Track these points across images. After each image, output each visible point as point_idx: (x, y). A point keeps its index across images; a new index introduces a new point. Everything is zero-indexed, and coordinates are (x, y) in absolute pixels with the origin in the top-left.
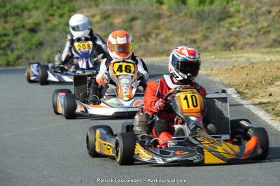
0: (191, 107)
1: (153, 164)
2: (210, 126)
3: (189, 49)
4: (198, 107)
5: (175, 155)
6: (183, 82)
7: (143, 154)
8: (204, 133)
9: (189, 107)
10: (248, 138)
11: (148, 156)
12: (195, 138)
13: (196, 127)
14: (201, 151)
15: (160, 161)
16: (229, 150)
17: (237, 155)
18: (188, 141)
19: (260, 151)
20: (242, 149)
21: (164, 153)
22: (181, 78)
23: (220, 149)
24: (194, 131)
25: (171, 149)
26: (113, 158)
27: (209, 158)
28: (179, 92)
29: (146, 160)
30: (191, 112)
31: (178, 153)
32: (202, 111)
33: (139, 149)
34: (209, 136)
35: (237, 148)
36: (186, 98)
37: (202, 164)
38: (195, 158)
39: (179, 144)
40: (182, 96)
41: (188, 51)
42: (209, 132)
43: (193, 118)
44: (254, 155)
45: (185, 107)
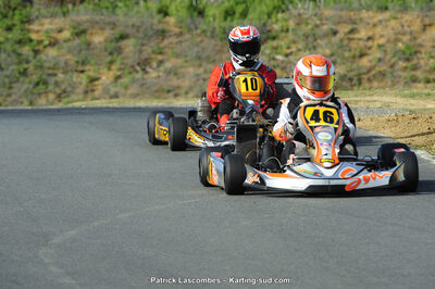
0: (250, 89)
4: (258, 91)
5: (226, 139)
7: (196, 139)
8: (260, 117)
9: (247, 90)
11: (199, 140)
13: (253, 110)
15: (210, 144)
21: (216, 138)
25: (225, 133)
26: (165, 143)
30: (249, 96)
31: (230, 137)
32: (261, 95)
33: (191, 133)
34: (266, 121)
36: (245, 80)
40: (242, 78)
41: (241, 31)
43: (251, 102)
45: (243, 89)
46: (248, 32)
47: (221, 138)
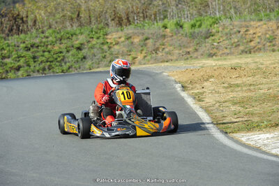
0: (127, 99)
1: (102, 138)
2: (139, 111)
4: (132, 99)
5: (117, 131)
6: (120, 83)
7: (96, 132)
8: (136, 116)
9: (125, 99)
10: (165, 119)
11: (99, 132)
12: (130, 120)
13: (131, 112)
14: (134, 127)
15: (107, 135)
16: (153, 127)
17: (157, 129)
18: (125, 121)
19: (172, 127)
20: (161, 126)
21: (109, 130)
22: (118, 80)
23: (146, 126)
24: (129, 115)
25: (115, 127)
26: (76, 135)
27: (140, 132)
28: (118, 89)
29: (98, 135)
30: (127, 103)
31: (119, 129)
32: (134, 102)
33: (93, 128)
34: (139, 118)
35: (157, 125)
36: (123, 93)
37: (135, 136)
38: (130, 132)
39: (119, 124)
40: (121, 92)
41: (123, 62)
42: (139, 115)
43: (128, 107)
44: (169, 129)
45: (123, 99)
47: (113, 130)
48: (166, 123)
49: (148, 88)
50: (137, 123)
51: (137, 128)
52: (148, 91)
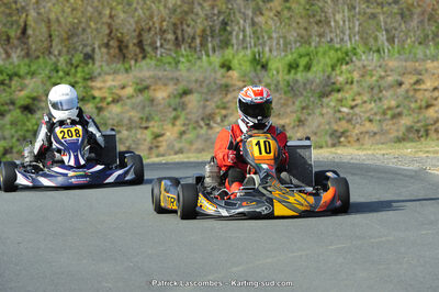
0: (264, 154)
2: (284, 175)
3: (255, 89)
4: (272, 154)
5: (241, 206)
7: (207, 206)
8: (276, 182)
9: (261, 153)
10: (326, 189)
11: (211, 207)
12: (265, 188)
13: (268, 175)
14: (270, 201)
15: (224, 213)
16: (303, 201)
17: (311, 206)
18: (257, 191)
19: (339, 203)
20: (318, 201)
21: (229, 205)
22: (251, 124)
23: (291, 200)
24: (264, 181)
25: (239, 199)
26: (175, 212)
27: (279, 210)
28: (251, 136)
29: (209, 212)
30: (263, 160)
31: (245, 204)
32: (276, 158)
33: (202, 200)
34: (282, 187)
35: (311, 199)
36: (258, 144)
37: (271, 216)
38: (262, 209)
39: (247, 194)
40: (254, 141)
41: (254, 92)
42: (282, 182)
43: (265, 166)
44: (332, 207)
45: (256, 153)
46: (261, 94)
47: (235, 205)
48: (326, 196)
49: (308, 138)
50: (276, 194)
51: (276, 204)
52: (307, 143)
